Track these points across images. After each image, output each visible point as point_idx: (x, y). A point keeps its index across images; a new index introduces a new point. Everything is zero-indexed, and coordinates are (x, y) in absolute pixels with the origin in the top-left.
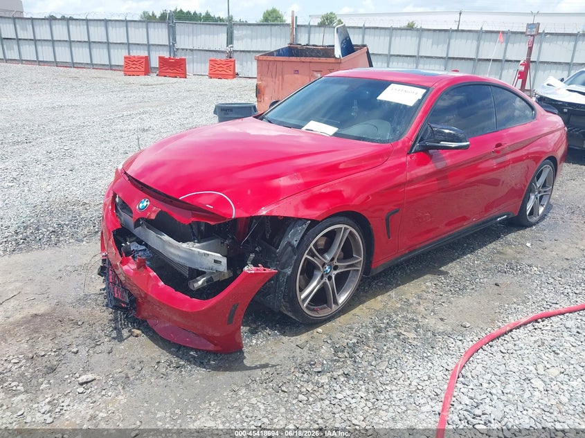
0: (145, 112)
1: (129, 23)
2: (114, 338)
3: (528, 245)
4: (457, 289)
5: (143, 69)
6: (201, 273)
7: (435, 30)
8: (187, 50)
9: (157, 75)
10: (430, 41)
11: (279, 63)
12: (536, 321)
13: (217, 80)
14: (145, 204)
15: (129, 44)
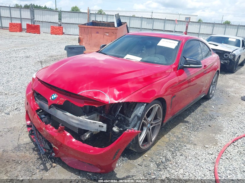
0: (26, 49)
1: (11, 8)
2: (42, 170)
3: (213, 107)
4: (196, 129)
5: (19, 29)
6: (86, 131)
7: (147, 18)
8: (40, 21)
9: (26, 32)
10: (146, 22)
11: (89, 29)
12: (234, 142)
13: (55, 35)
14: (55, 96)
15: (11, 18)
